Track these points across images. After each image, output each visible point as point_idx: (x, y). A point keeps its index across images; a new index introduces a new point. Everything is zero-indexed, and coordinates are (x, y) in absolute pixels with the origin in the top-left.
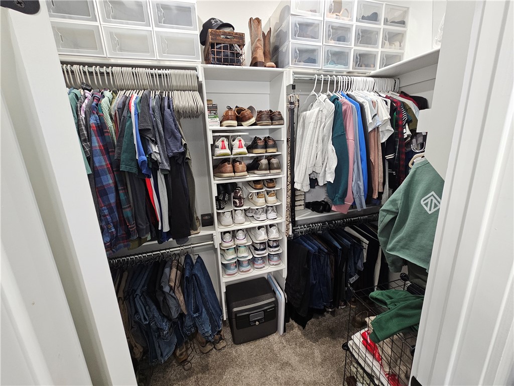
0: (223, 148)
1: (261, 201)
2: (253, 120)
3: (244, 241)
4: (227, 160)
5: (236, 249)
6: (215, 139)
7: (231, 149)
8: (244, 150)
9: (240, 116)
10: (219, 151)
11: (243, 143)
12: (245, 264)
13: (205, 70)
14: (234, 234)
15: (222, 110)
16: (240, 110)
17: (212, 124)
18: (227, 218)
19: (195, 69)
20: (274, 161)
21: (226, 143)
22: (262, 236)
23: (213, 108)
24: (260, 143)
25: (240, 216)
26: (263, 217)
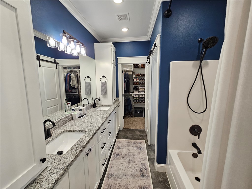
0: (135, 80)
1: (141, 89)
2: (140, 76)
3: (138, 96)
4: (136, 82)
5: (136, 98)
6: (134, 78)
7: (136, 80)
8: (138, 80)
9: (138, 75)
10: (134, 80)
11: (138, 79)
12: (138, 101)
13: (133, 69)
14: (136, 95)
15: (136, 74)
16: (138, 74)
17: (134, 76)
18: (135, 92)
19: (132, 69)
20: (144, 82)
21: (136, 79)
22: (141, 96)
23: (134, 74)
24: (141, 79)
25: (137, 92)
26: (141, 92)
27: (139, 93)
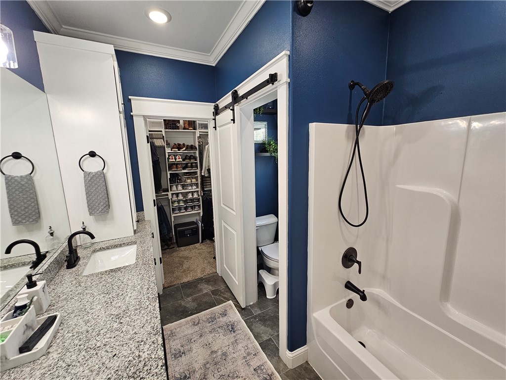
0: (172, 159)
1: (189, 181)
2: (184, 149)
3: (182, 198)
4: (174, 164)
5: (179, 201)
6: (169, 156)
7: (175, 159)
8: (181, 160)
9: (179, 147)
10: (170, 160)
11: (180, 157)
12: (183, 208)
13: (165, 132)
14: (177, 195)
15: (172, 144)
16: (179, 145)
17: (168, 150)
18: (174, 188)
19: (161, 131)
20: (194, 164)
21: (173, 157)
22: (190, 196)
23: (168, 144)
24: (188, 157)
25: (180, 187)
26: (190, 188)
27: (183, 189)
